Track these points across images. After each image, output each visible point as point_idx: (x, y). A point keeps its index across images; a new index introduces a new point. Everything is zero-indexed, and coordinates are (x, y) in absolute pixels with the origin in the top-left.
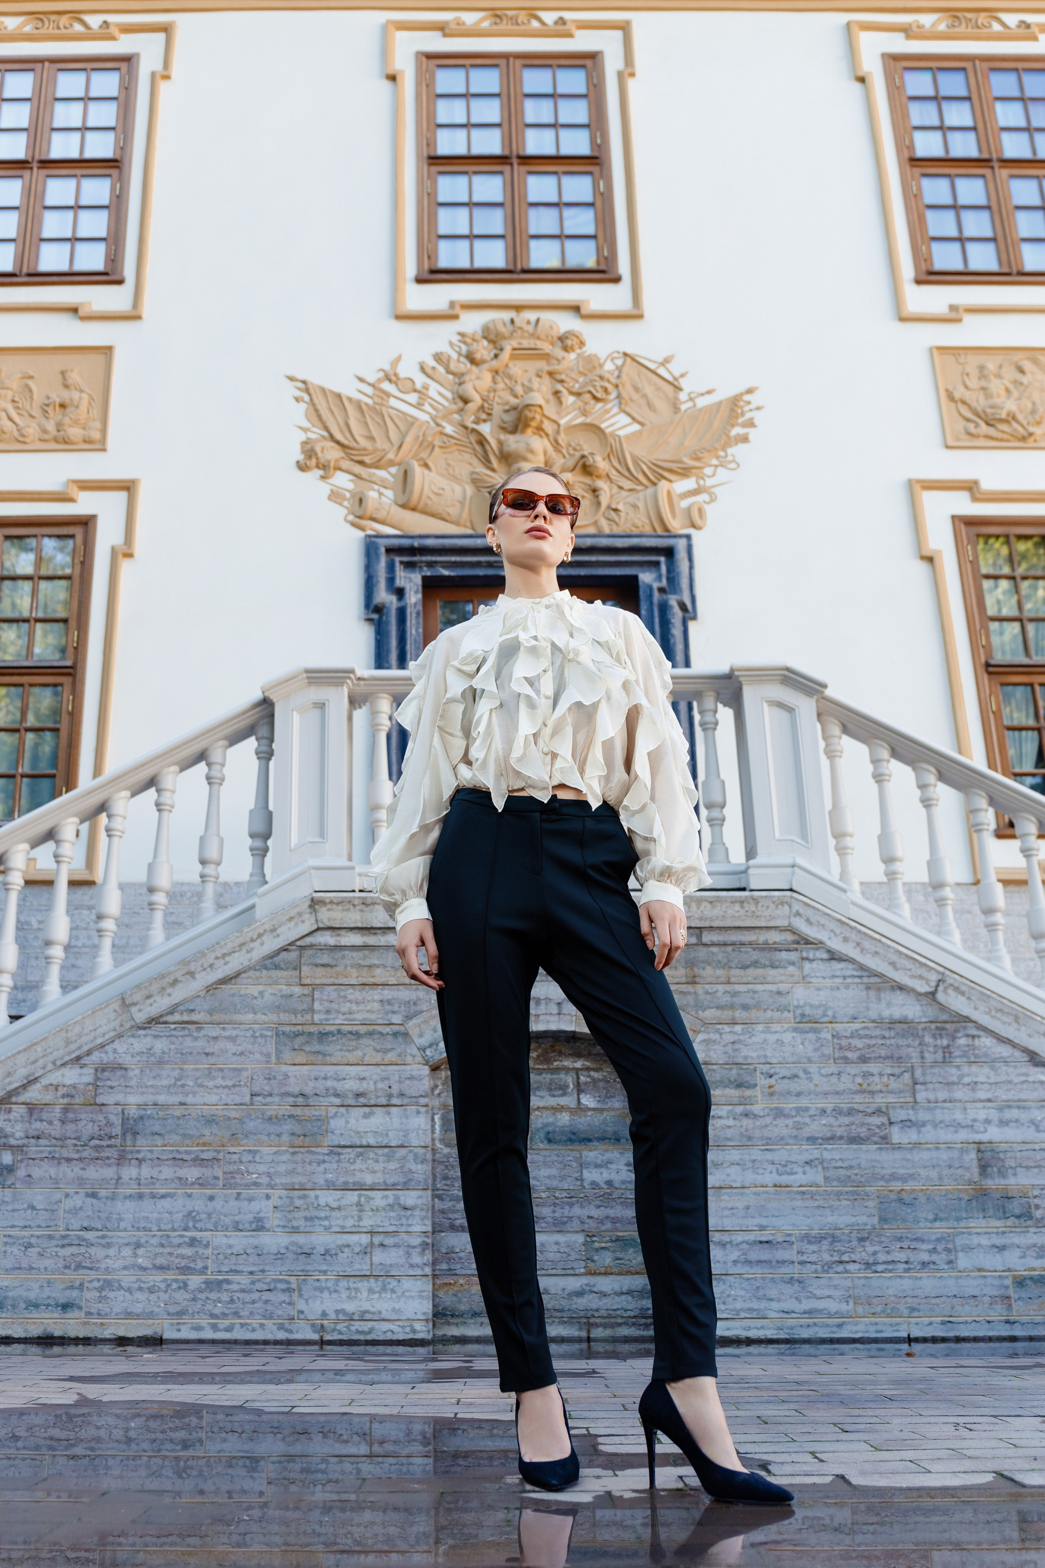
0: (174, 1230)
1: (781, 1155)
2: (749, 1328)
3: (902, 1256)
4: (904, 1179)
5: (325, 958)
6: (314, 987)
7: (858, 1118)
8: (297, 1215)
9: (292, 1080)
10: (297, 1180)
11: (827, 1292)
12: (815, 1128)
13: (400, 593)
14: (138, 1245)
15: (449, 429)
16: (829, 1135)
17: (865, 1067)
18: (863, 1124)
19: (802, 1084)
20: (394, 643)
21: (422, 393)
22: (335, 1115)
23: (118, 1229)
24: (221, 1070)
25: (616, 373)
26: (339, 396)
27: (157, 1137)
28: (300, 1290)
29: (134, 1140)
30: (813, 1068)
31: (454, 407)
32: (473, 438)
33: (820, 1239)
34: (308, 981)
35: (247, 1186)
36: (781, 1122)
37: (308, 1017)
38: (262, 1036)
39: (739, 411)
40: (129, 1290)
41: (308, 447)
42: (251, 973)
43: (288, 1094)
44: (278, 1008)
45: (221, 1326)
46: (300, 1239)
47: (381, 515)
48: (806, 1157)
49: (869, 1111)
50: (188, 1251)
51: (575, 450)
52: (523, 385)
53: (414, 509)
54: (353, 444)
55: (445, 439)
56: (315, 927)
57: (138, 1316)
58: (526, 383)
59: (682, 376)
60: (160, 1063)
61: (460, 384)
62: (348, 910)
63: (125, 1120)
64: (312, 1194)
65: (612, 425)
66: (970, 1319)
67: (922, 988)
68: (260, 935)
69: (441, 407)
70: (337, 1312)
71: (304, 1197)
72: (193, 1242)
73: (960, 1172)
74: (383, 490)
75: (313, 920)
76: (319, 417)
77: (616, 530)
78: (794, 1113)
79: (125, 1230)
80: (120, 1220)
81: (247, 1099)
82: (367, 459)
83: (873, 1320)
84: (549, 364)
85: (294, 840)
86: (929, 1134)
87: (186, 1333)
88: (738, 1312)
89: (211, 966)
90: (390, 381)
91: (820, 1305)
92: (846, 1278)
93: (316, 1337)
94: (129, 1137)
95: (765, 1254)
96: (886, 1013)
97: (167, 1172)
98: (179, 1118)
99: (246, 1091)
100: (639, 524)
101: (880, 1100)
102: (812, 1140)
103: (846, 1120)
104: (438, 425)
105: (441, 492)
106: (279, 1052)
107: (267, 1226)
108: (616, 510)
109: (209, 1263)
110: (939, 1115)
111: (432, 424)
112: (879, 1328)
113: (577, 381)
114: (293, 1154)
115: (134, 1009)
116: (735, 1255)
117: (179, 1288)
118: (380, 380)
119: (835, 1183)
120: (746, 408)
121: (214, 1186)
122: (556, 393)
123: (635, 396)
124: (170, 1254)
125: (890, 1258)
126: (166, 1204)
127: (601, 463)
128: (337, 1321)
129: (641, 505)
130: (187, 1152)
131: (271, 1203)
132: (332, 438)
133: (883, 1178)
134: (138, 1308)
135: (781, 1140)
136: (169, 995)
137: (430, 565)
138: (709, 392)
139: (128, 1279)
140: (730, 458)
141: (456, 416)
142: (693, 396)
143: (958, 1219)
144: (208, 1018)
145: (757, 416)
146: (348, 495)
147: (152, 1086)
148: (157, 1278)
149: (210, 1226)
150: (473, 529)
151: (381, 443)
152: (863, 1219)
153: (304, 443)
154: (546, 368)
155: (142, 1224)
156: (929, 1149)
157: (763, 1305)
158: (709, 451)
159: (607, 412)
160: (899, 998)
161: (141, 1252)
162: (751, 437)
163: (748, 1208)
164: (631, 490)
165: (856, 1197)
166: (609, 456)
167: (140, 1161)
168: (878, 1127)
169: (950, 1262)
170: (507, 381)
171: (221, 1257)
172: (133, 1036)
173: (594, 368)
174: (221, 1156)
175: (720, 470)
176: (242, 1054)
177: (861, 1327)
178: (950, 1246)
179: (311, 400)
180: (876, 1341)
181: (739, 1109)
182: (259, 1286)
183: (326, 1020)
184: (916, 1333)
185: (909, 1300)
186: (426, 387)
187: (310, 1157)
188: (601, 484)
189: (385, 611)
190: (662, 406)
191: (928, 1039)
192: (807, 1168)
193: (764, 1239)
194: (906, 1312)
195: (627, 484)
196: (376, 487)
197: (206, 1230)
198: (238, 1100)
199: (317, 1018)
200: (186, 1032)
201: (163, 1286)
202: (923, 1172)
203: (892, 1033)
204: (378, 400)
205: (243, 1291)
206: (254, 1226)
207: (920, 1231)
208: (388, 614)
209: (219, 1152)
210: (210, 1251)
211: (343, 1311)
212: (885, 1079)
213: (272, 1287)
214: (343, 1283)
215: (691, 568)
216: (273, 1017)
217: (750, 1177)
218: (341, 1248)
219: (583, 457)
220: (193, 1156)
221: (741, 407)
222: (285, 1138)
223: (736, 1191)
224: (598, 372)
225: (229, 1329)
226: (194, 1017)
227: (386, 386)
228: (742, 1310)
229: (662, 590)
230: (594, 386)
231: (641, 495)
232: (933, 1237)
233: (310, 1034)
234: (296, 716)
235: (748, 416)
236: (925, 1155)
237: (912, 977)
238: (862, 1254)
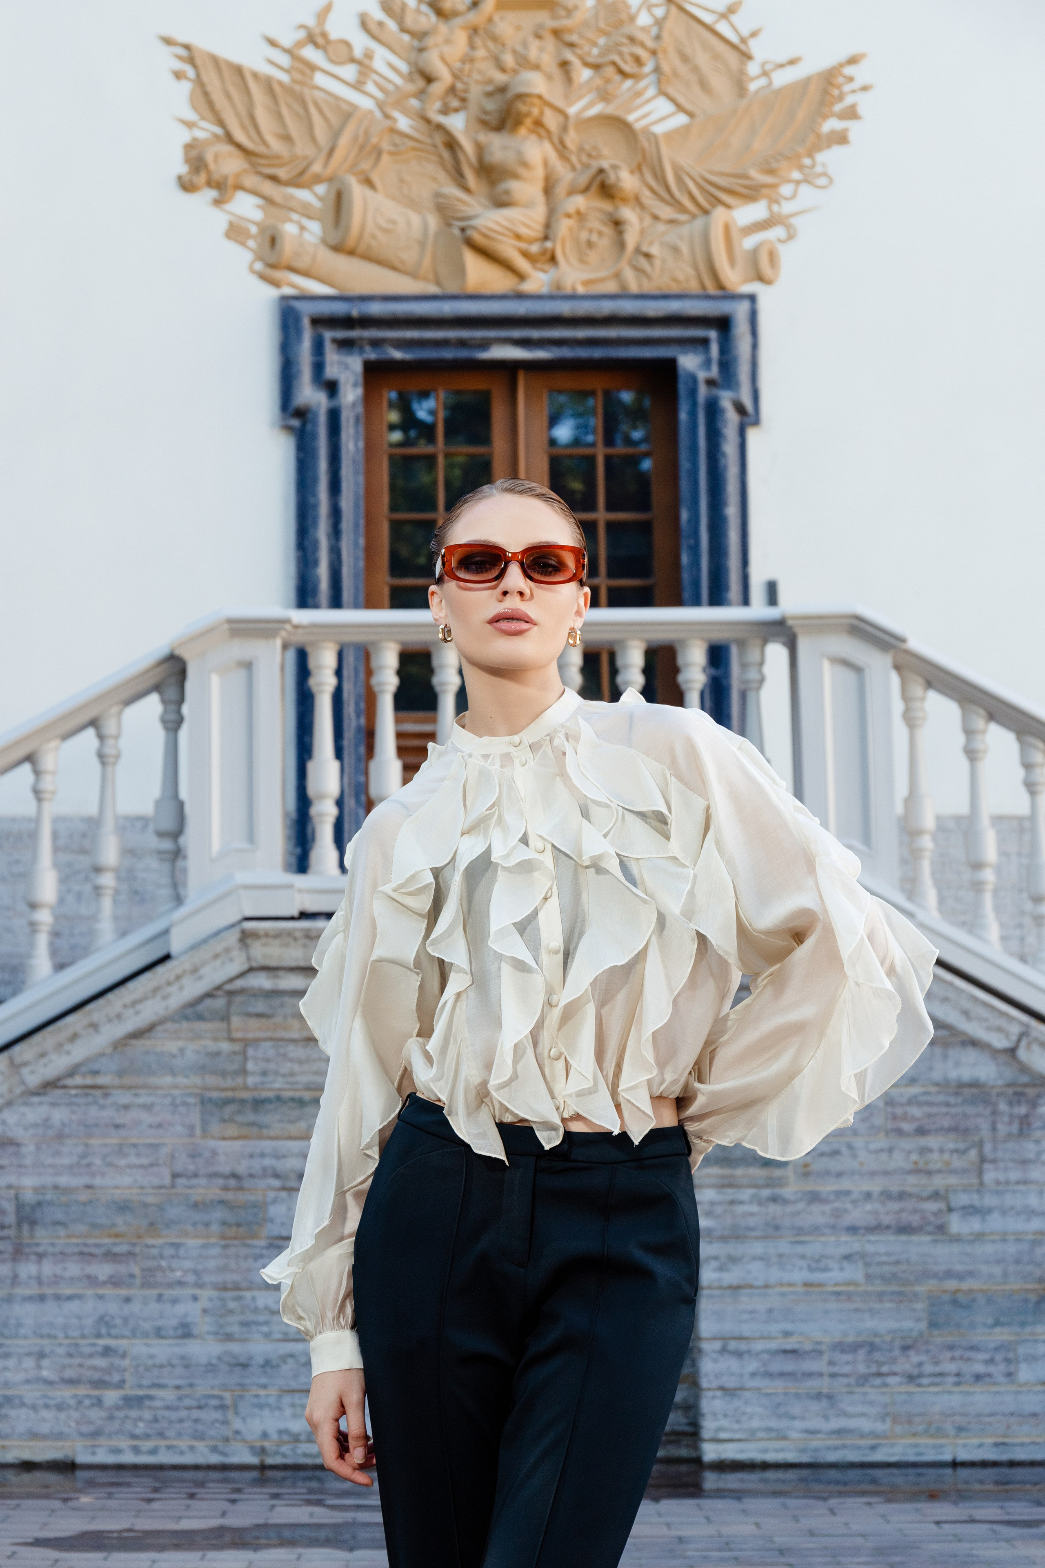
0: (83, 1337)
1: (815, 1247)
2: (765, 1451)
3: (952, 1367)
4: (961, 1277)
5: (260, 1006)
6: (247, 1043)
7: (909, 1204)
8: (231, 1319)
9: (222, 1158)
10: (230, 1277)
11: (860, 1409)
12: (858, 1215)
13: (332, 388)
14: (41, 1355)
15: (404, 123)
16: (873, 1223)
17: (923, 1141)
18: (915, 1211)
19: (845, 1163)
20: (323, 465)
21: (364, 65)
22: (275, 1201)
23: (17, 1336)
24: (135, 1146)
25: (654, 31)
26: (239, 70)
27: (59, 1228)
28: (236, 1406)
29: (32, 1230)
30: (859, 1142)
31: (411, 88)
32: (439, 139)
33: (854, 1348)
34: (237, 1035)
35: (170, 1285)
36: (816, 1208)
37: (239, 1080)
38: (184, 1103)
39: (836, 92)
40: (34, 1407)
41: (194, 153)
42: (169, 1026)
43: (216, 1175)
44: (202, 1069)
45: (144, 1449)
46: (235, 1348)
47: (303, 263)
48: (844, 1250)
49: (925, 1194)
50: (101, 1362)
51: (590, 156)
52: (515, 52)
53: (351, 253)
54: (261, 149)
55: (398, 139)
56: (246, 967)
57: (44, 1437)
58: (519, 48)
59: (754, 34)
60: (60, 1136)
61: (421, 50)
62: (287, 945)
63: (20, 1206)
64: (248, 1295)
65: (645, 116)
66: (1027, 1440)
67: (999, 1042)
68: (178, 978)
69: (390, 87)
70: (280, 1432)
71: (238, 1298)
72: (107, 1351)
73: (1029, 1268)
74: (306, 222)
75: (243, 957)
76: (210, 104)
77: (648, 287)
78: (832, 1197)
79: (25, 1337)
80: (19, 1325)
81: (167, 1181)
82: (282, 173)
83: (913, 1441)
84: (555, 17)
85: (216, 846)
86: (995, 1222)
87: (102, 1457)
88: (753, 1432)
89: (119, 1016)
90: (316, 45)
91: (852, 1423)
92: (884, 1393)
93: (254, 1460)
94: (25, 1227)
95: (789, 1366)
96: (953, 1074)
97: (73, 1269)
98: (84, 1204)
99: (166, 1172)
100: (681, 276)
101: (939, 1182)
102: (853, 1230)
103: (895, 1206)
104: (387, 116)
105: (391, 226)
106: (205, 1124)
107: (195, 1331)
108: (647, 256)
109: (128, 1376)
110: (1009, 1200)
111: (378, 115)
112: (920, 1450)
113: (595, 44)
114: (225, 1247)
115: (25, 1071)
116: (753, 1365)
117: (93, 1405)
118: (300, 44)
119: (878, 1282)
120: (847, 88)
121: (129, 1286)
122: (564, 65)
123: (683, 69)
124: (81, 1366)
125: (938, 1369)
126: (73, 1306)
127: (627, 181)
128: (281, 1443)
129: (684, 248)
130: (97, 1246)
131: (197, 1307)
132: (229, 138)
133: (935, 1276)
134: (45, 1428)
135: (816, 1230)
136: (68, 1053)
137: (376, 343)
138: (792, 62)
139: (31, 1394)
140: (819, 169)
141: (414, 103)
142: (768, 67)
143: (1023, 1324)
144: (116, 1081)
145: (863, 101)
146: (254, 230)
147: (51, 1166)
148: (65, 1394)
149: (127, 1333)
150: (438, 283)
151: (303, 148)
152: (908, 1324)
153: (189, 147)
154: (551, 24)
155: (46, 1330)
156: (994, 1241)
157: (783, 1424)
158: (788, 158)
159: (639, 94)
160: (971, 1055)
161: (45, 1363)
162: (851, 136)
163: (770, 1311)
164: (671, 222)
165: (900, 1297)
166: (639, 168)
167: (40, 1256)
168: (935, 1214)
169: (1009, 1375)
170: (491, 45)
171: (141, 1369)
172: (25, 1104)
173: (621, 23)
174: (137, 1250)
175: (804, 189)
176: (159, 1126)
177: (898, 1450)
178: (1011, 1355)
179: (198, 76)
180: (914, 1465)
181: (766, 1193)
182: (187, 1402)
183: (263, 1083)
184: (964, 1456)
185: (958, 1419)
186: (369, 55)
187: (245, 1251)
188: (628, 214)
189: (310, 416)
190: (720, 83)
191: (1003, 1107)
192: (845, 1264)
193: (789, 1347)
194: (952, 1432)
195: (666, 212)
196: (295, 216)
197: (123, 1337)
198: (156, 1181)
199: (251, 1081)
200: (90, 1099)
201: (73, 1402)
202: (985, 1269)
203: (959, 1100)
204: (298, 77)
205: (168, 1408)
206: (179, 1332)
207: (979, 1336)
208: (315, 422)
209: (134, 1245)
210: (126, 1363)
211: (287, 1432)
212: (946, 1156)
213: (202, 1402)
214: (287, 1399)
215: (755, 346)
216: (197, 1080)
217: (775, 1274)
218: (284, 1358)
219: (601, 171)
220: (103, 1250)
221: (839, 87)
222: (215, 1228)
223: (757, 1291)
224: (627, 30)
225: (154, 1452)
226: (100, 1080)
227: (310, 53)
228: (759, 1430)
229: (710, 383)
230: (621, 54)
231: (685, 230)
232: (992, 1345)
233: (243, 1102)
234: (215, 680)
235: (849, 100)
236: (989, 1249)
237: (989, 1029)
238: (907, 1364)
